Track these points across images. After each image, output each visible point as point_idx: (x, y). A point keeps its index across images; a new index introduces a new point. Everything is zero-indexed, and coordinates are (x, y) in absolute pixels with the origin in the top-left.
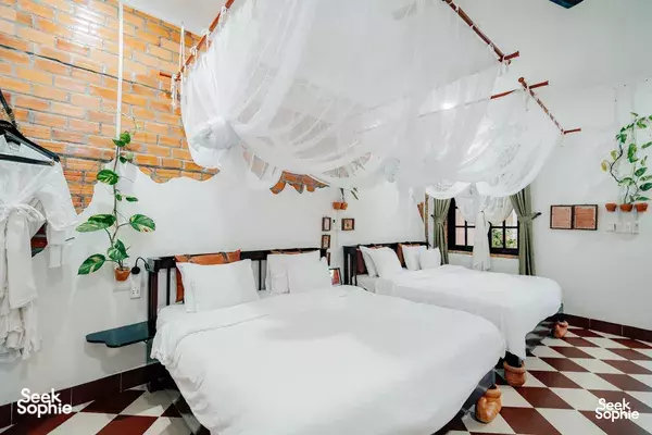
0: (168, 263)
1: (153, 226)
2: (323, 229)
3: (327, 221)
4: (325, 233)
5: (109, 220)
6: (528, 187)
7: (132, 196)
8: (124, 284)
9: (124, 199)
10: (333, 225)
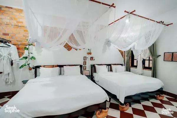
0: (38, 67)
1: (35, 59)
2: (84, 60)
3: (85, 58)
4: (84, 61)
5: (26, 58)
6: (155, 43)
7: (31, 53)
8: (31, 71)
9: (30, 53)
10: (87, 59)
